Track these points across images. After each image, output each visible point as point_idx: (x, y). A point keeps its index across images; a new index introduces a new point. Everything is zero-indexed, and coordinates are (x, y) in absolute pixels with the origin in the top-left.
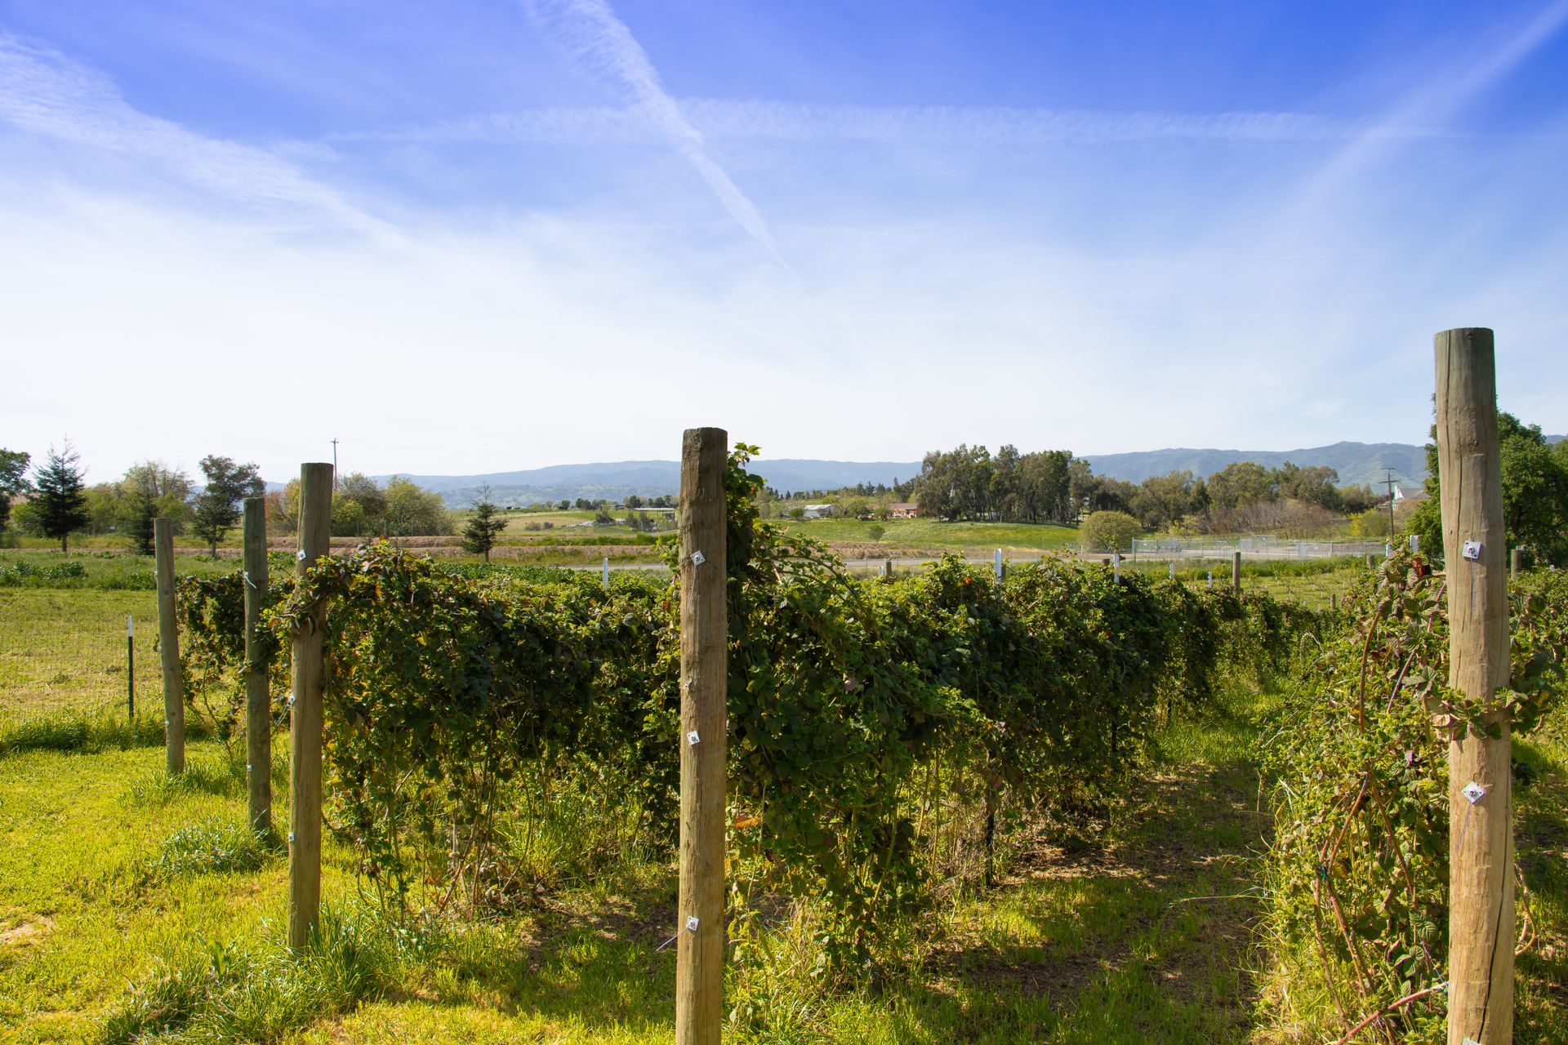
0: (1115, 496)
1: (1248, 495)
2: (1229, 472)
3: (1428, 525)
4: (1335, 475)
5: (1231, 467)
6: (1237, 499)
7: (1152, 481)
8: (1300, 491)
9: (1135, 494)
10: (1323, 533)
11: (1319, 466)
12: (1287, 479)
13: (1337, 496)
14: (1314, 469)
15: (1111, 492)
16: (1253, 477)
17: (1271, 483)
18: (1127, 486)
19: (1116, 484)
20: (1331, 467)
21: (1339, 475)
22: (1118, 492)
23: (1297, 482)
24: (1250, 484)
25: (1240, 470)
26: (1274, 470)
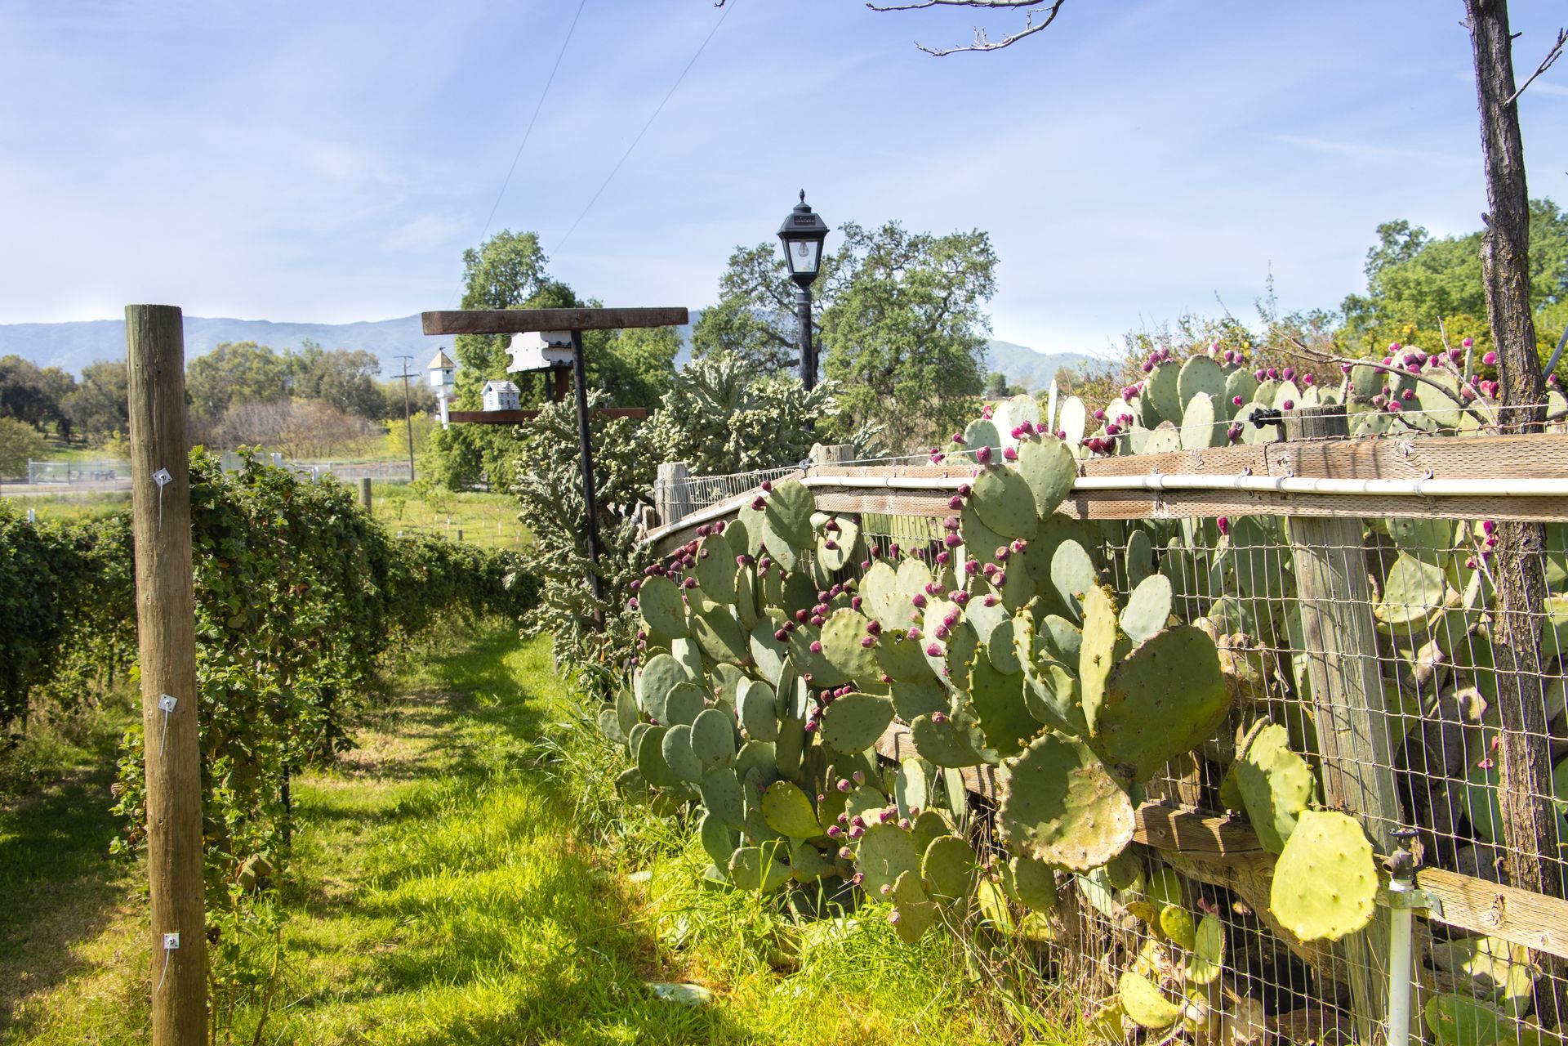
0: (36, 391)
1: (247, 391)
2: (219, 357)
3: (455, 438)
4: (376, 363)
5: (222, 349)
6: (230, 397)
7: (98, 368)
8: (324, 386)
9: (72, 388)
10: (346, 447)
11: (353, 348)
12: (304, 368)
13: (379, 394)
14: (344, 354)
15: (29, 384)
16: (256, 364)
17: (282, 373)
18: (56, 374)
19: (37, 372)
20: (369, 352)
21: (381, 364)
22: (40, 385)
23: (318, 373)
24: (250, 375)
25: (235, 353)
26: (288, 353)
